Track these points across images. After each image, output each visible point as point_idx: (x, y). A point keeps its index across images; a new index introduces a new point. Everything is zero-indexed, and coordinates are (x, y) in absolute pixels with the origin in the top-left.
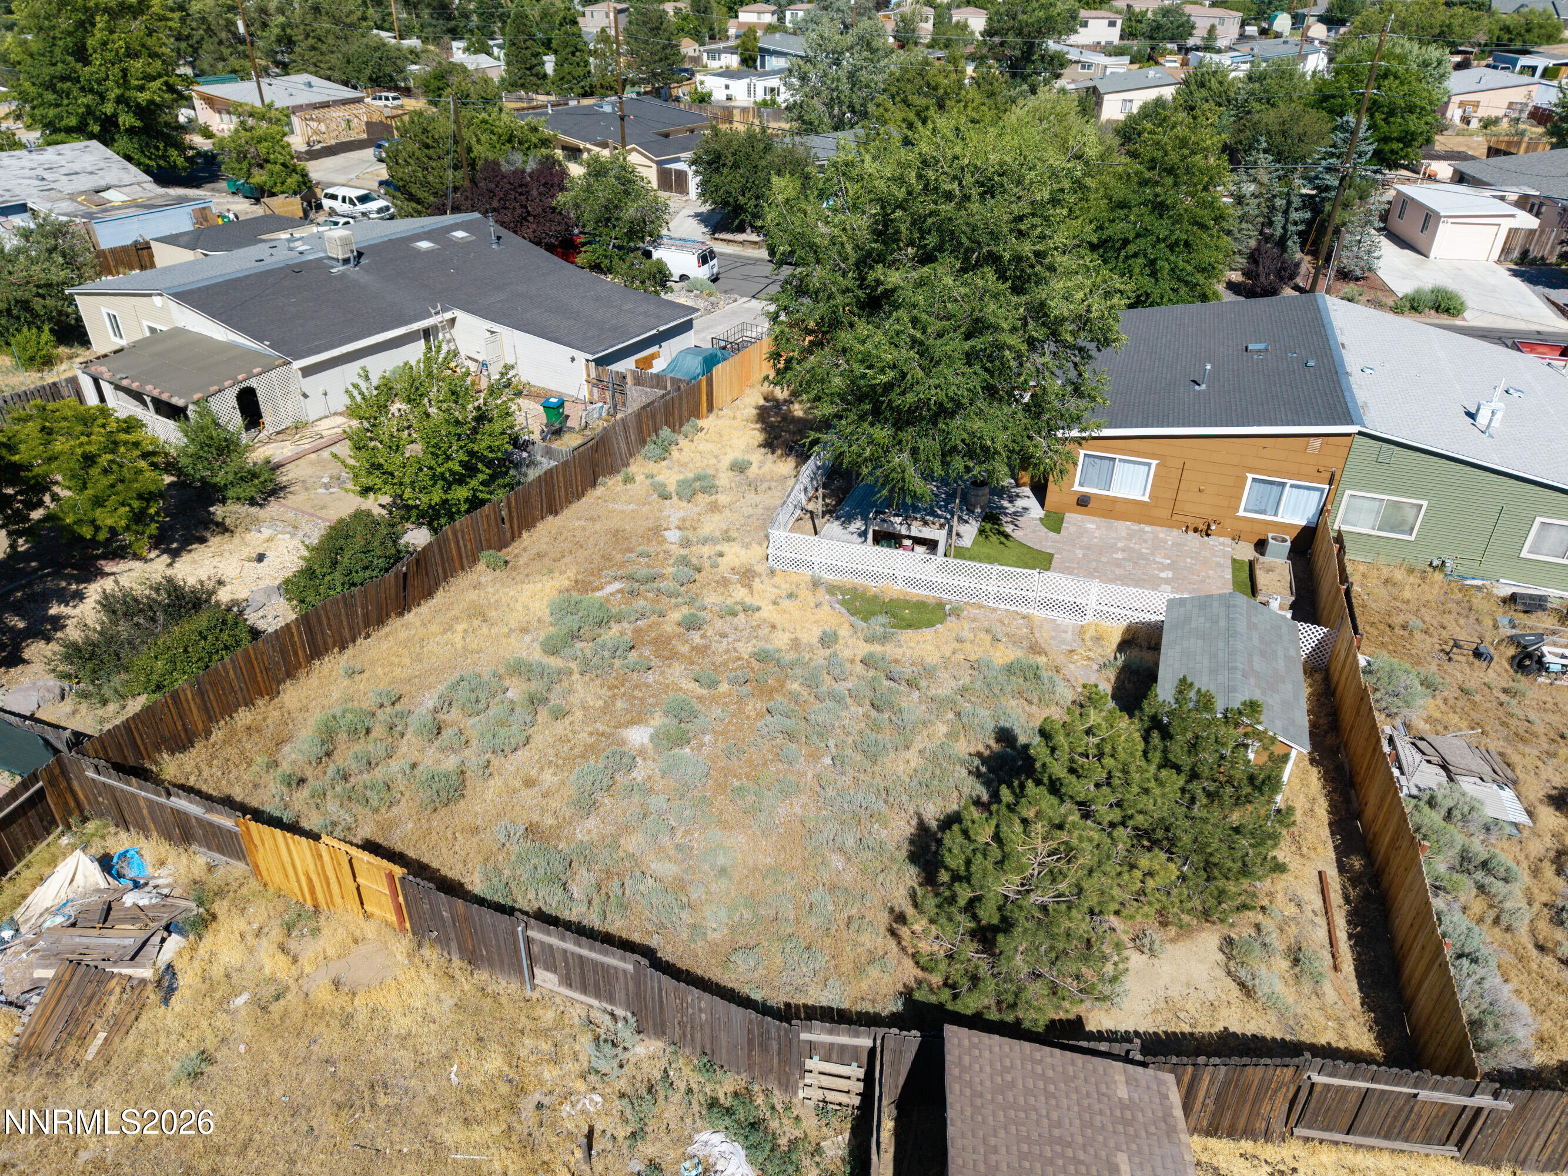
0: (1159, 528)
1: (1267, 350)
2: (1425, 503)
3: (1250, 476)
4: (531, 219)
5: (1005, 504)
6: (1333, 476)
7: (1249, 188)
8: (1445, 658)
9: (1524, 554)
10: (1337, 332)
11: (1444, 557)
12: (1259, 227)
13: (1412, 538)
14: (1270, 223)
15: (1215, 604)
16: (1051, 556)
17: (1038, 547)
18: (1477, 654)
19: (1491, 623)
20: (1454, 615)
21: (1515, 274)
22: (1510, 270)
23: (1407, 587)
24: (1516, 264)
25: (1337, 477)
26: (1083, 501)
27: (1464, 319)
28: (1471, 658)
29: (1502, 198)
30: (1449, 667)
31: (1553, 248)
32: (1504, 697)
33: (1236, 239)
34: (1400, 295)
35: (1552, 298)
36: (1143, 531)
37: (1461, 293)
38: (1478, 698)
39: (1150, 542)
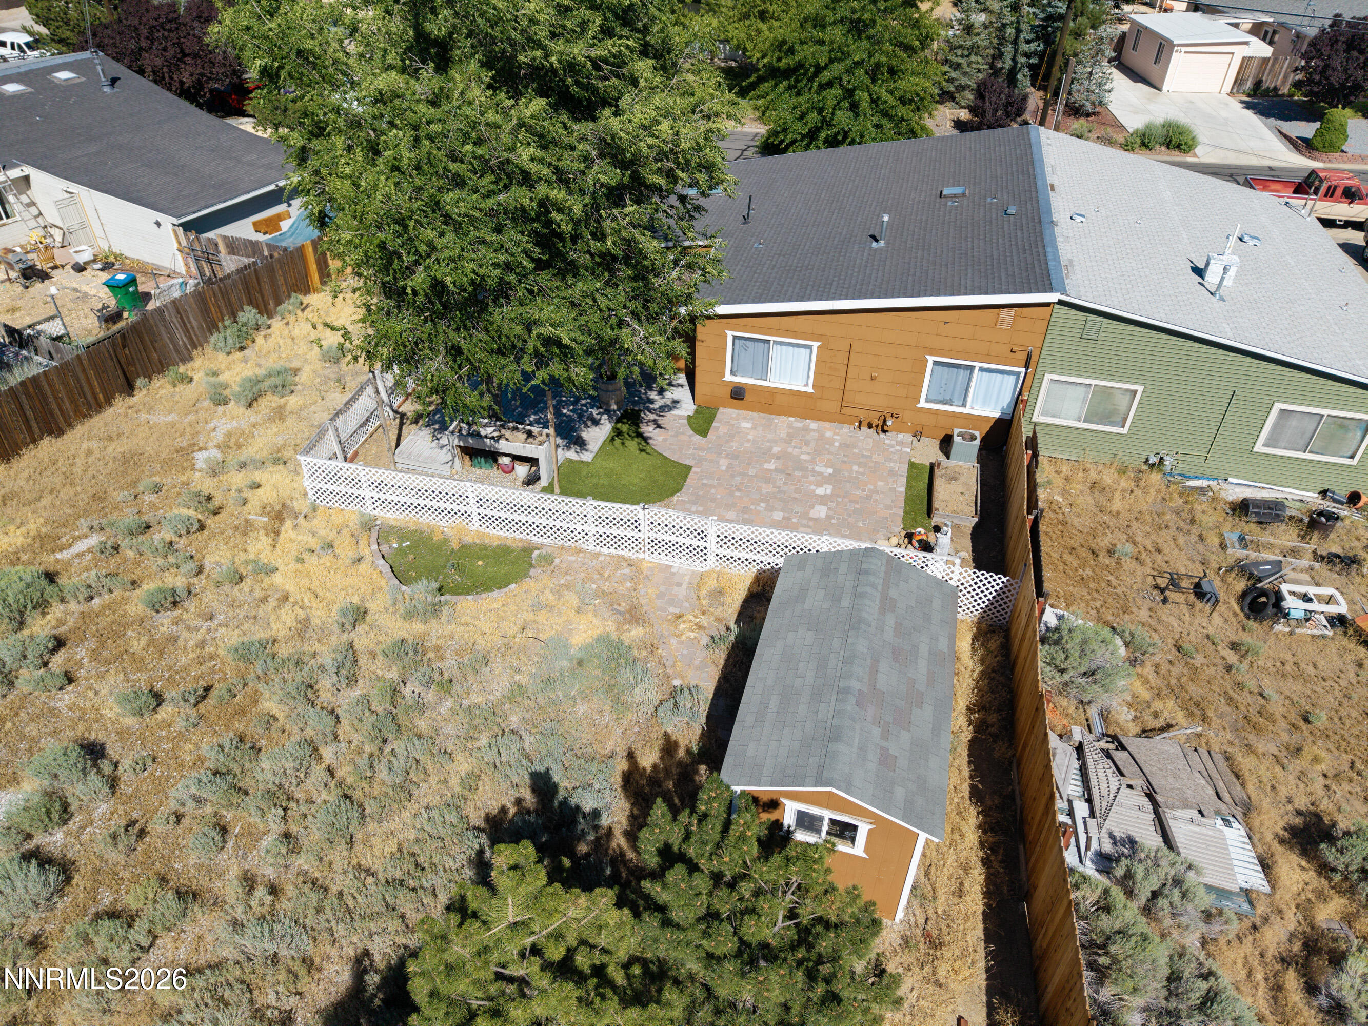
0: (827, 425)
1: (963, 195)
2: (1140, 389)
3: (931, 359)
4: (189, 60)
5: (653, 395)
6: (1029, 357)
7: (980, 18)
8: (1159, 598)
9: (1259, 448)
10: (1048, 170)
11: (1163, 453)
12: (990, 60)
13: (1125, 431)
14: (1001, 55)
15: (843, 569)
16: (689, 468)
17: (674, 458)
18: (1199, 592)
19: (1216, 541)
20: (1172, 531)
21: (1248, 106)
22: (1242, 102)
23: (1117, 495)
24: (1249, 96)
25: (1034, 358)
26: (738, 394)
27: (1195, 156)
28: (1192, 597)
29: (1236, 25)
30: (1165, 612)
31: (1286, 77)
32: (1232, 657)
33: (965, 74)
34: (1131, 131)
35: (1284, 131)
36: (806, 429)
37: (1193, 127)
38: (1199, 660)
39: (812, 445)
